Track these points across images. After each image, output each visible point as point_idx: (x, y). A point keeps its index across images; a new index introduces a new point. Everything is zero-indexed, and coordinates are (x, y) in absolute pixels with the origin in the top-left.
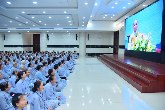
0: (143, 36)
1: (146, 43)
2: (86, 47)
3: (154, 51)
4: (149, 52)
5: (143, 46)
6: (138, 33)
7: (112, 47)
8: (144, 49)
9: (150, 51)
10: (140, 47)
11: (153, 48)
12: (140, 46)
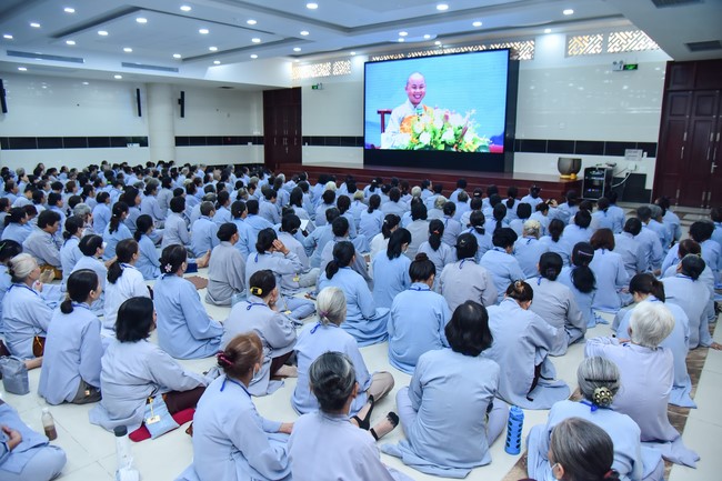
0: (447, 117)
1: (459, 132)
2: (177, 145)
3: (483, 151)
4: (469, 153)
5: (450, 138)
6: (429, 109)
7: (256, 140)
8: (453, 146)
9: (472, 151)
10: (435, 142)
11: (481, 144)
12: (437, 138)
